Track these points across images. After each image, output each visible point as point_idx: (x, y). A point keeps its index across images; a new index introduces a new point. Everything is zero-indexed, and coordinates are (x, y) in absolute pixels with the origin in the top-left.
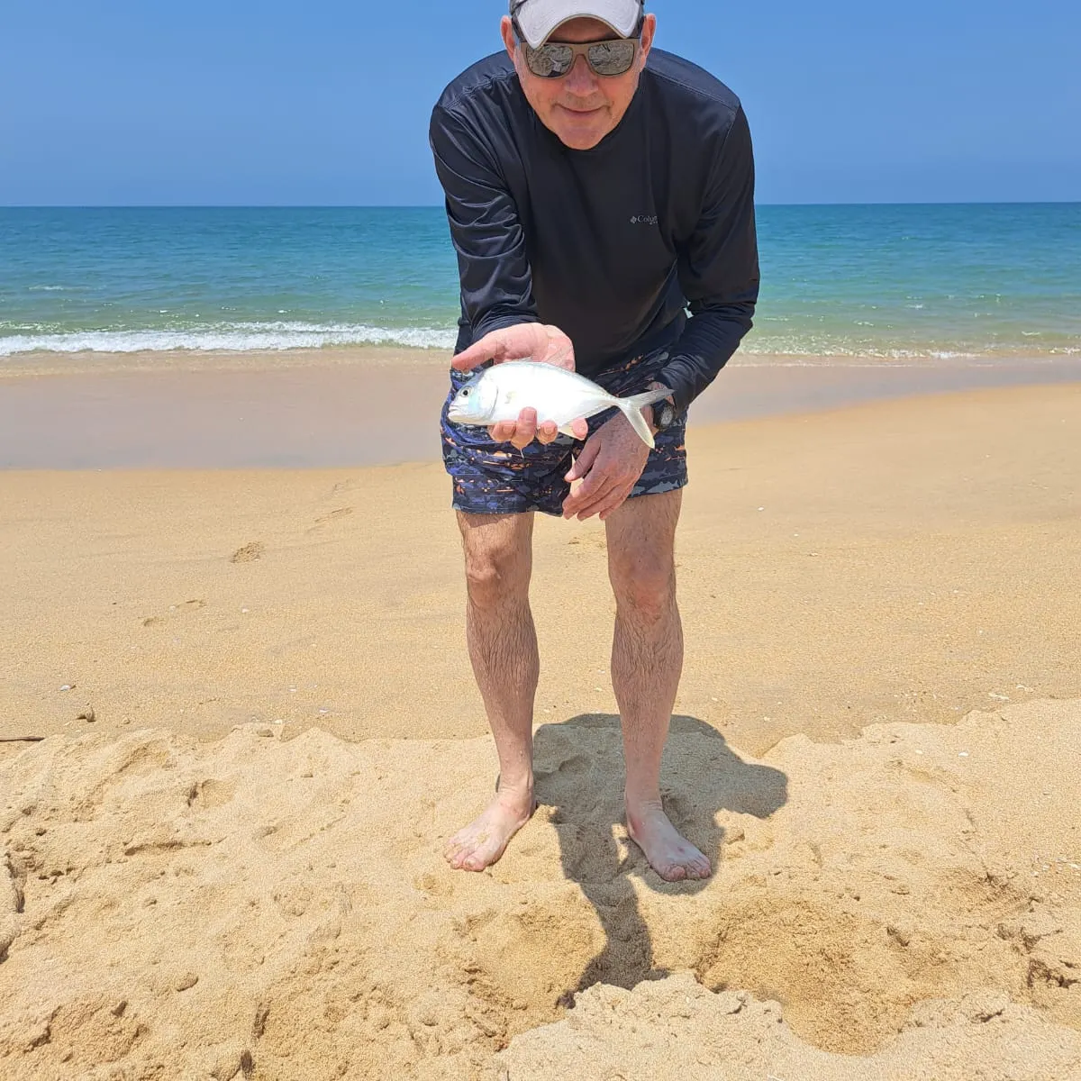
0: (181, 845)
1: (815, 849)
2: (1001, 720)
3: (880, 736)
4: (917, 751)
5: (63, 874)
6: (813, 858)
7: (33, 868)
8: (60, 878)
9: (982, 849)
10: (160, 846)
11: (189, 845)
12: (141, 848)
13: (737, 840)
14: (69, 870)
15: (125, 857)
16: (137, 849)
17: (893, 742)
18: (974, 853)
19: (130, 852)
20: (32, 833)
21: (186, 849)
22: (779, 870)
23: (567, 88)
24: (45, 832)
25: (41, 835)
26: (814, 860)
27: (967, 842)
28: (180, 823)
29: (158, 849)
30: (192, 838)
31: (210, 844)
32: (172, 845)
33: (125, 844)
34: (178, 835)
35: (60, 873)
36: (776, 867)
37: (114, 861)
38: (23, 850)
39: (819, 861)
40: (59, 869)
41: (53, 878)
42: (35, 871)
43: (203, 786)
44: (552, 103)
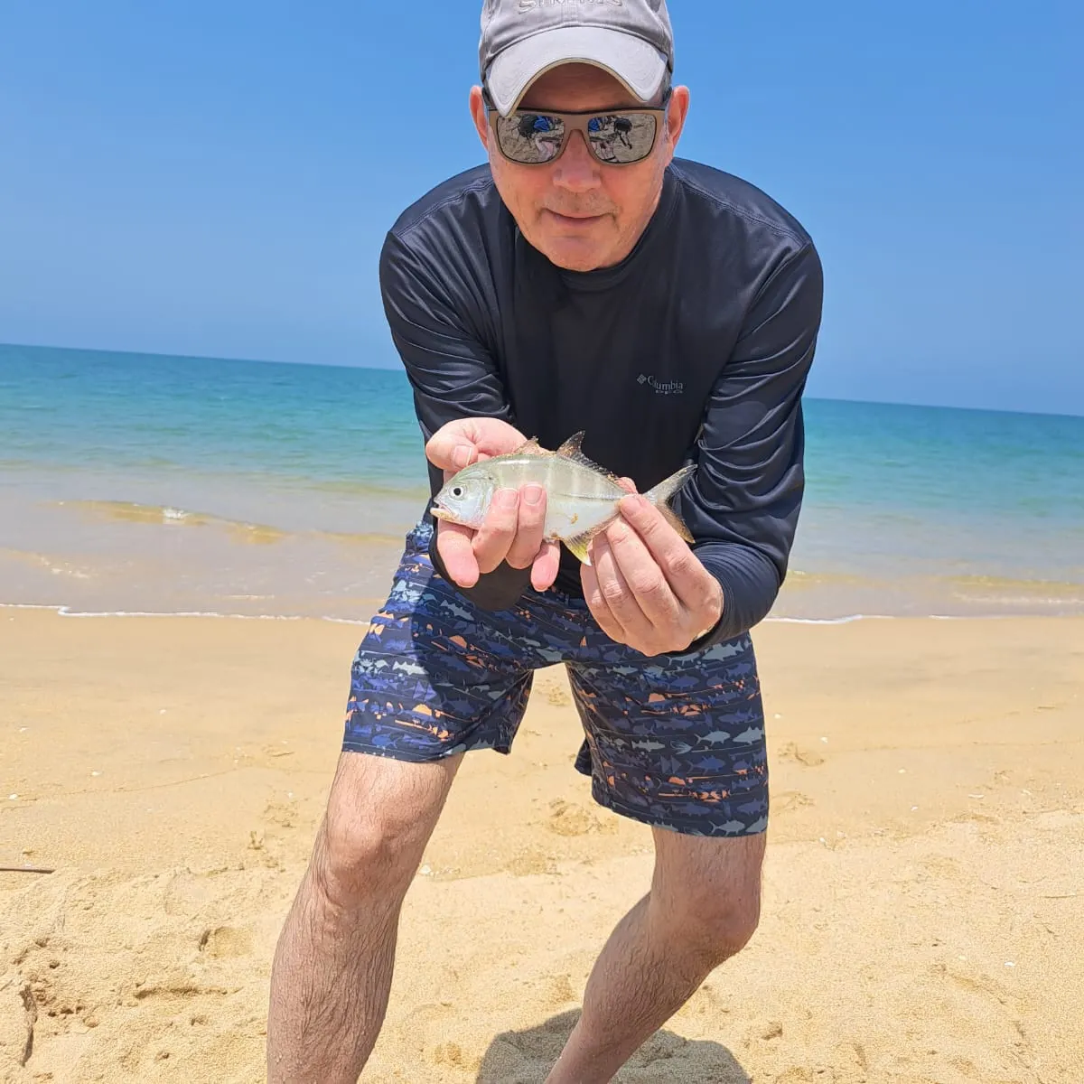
0: (196, 991)
1: (859, 1050)
2: (1046, 932)
3: (920, 939)
4: (961, 957)
5: (72, 1013)
6: (856, 1060)
7: (44, 1003)
8: (70, 1016)
9: (1037, 1064)
10: (174, 991)
11: (204, 992)
12: (153, 992)
13: (774, 1035)
14: (79, 1009)
15: (136, 1000)
16: (150, 992)
17: (935, 945)
18: (1028, 1067)
19: (142, 995)
20: (46, 965)
21: (200, 996)
22: (823, 1068)
23: (557, 182)
24: (58, 965)
25: (54, 968)
26: (857, 1062)
27: (1020, 1055)
28: (196, 968)
29: (171, 994)
30: (207, 985)
31: (225, 993)
32: (188, 991)
33: (138, 985)
34: (193, 980)
35: (69, 1012)
36: (818, 1065)
37: (125, 1003)
38: (36, 981)
39: (862, 1063)
40: (69, 1007)
41: (64, 1015)
42: (45, 1005)
43: (216, 933)
44: (538, 206)
